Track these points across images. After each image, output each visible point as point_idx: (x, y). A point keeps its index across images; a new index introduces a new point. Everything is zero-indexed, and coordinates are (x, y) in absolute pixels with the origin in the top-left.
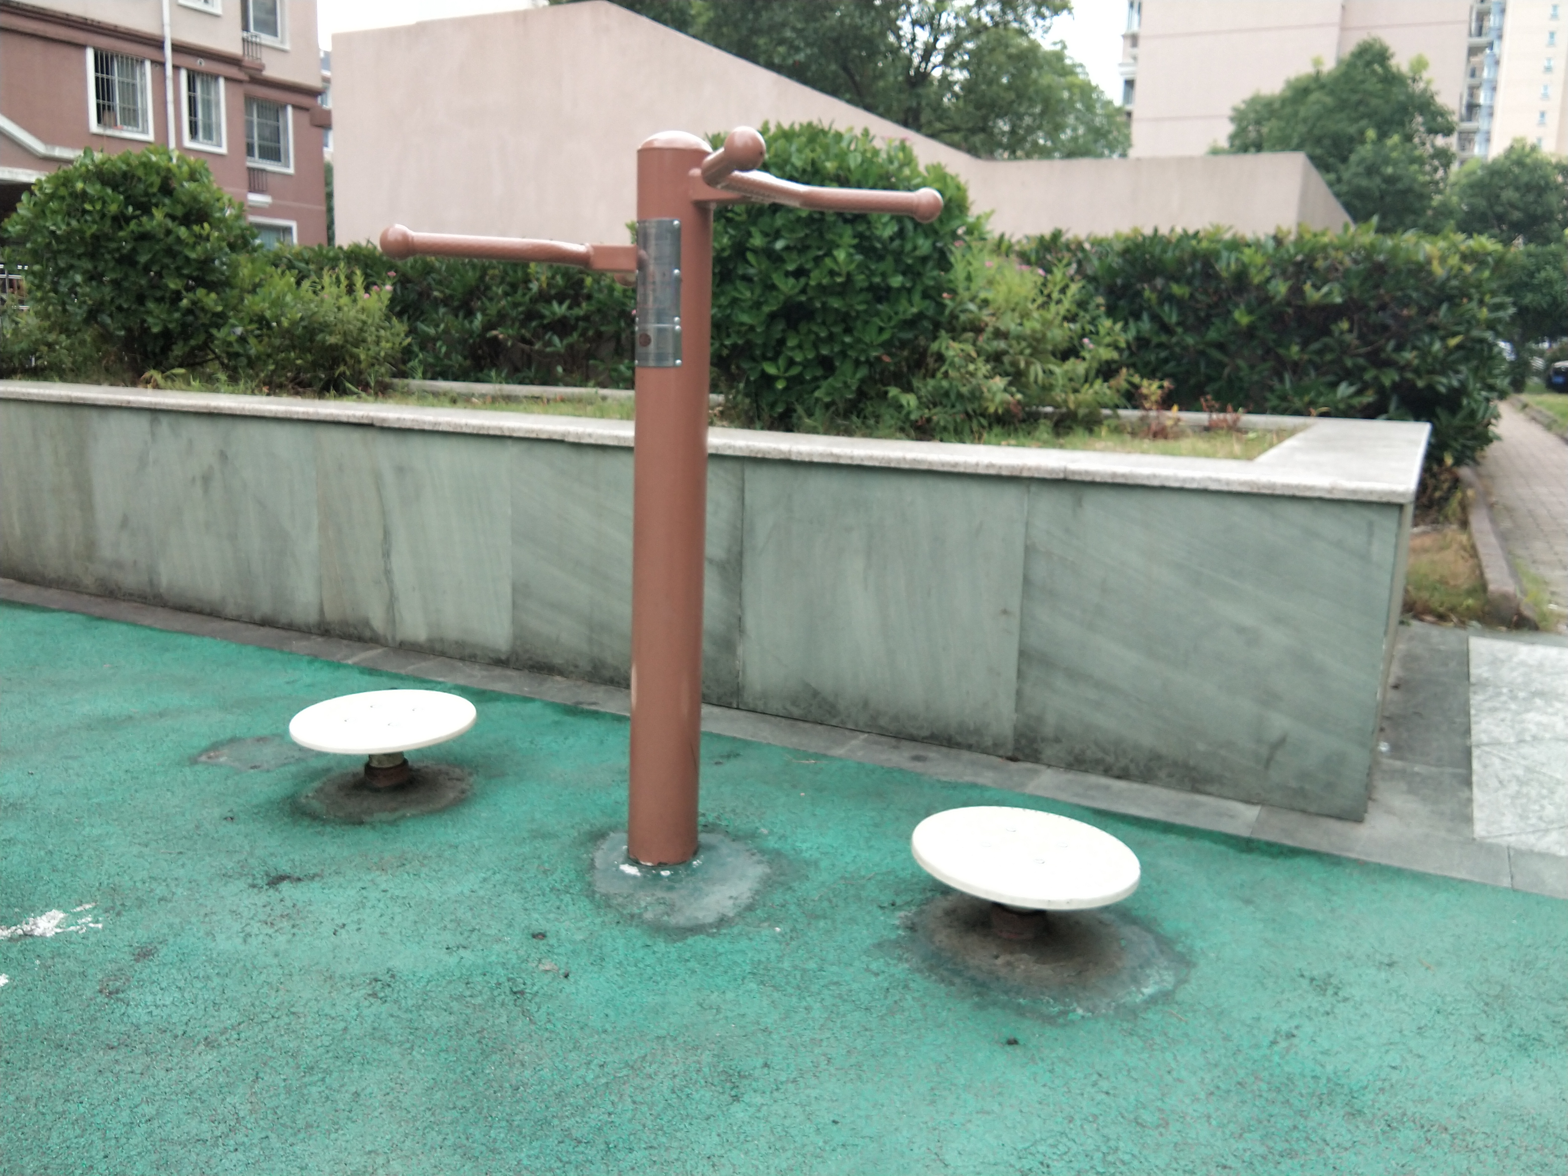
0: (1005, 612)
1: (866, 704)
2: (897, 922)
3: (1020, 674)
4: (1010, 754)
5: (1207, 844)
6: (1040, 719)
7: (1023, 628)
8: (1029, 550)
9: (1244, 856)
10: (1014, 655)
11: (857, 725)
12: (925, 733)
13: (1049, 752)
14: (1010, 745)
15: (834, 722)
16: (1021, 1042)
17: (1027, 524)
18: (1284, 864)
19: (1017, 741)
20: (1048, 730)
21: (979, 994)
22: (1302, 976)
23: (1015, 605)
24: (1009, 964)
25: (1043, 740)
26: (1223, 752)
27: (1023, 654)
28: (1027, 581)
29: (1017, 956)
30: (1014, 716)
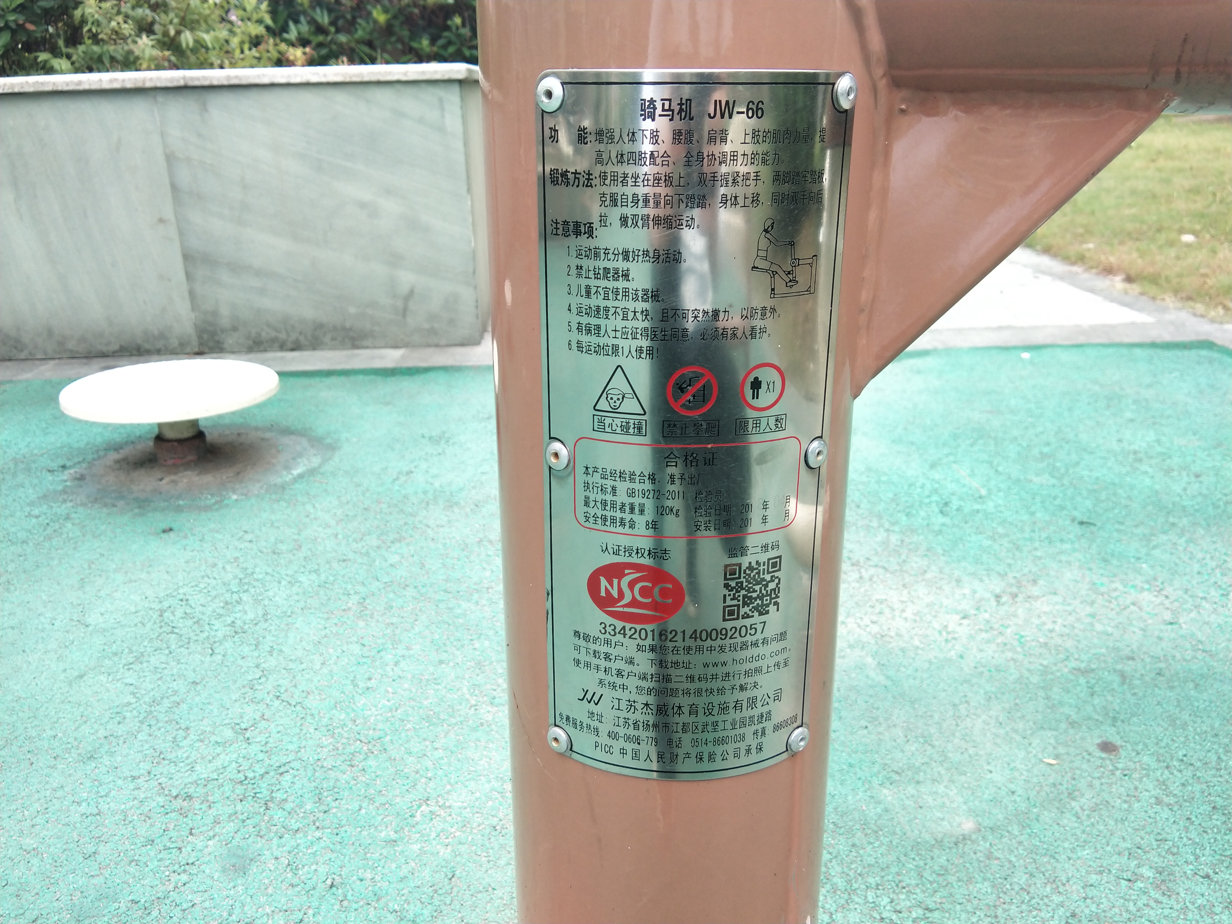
0: (161, 221)
1: (50, 333)
2: (65, 478)
3: (189, 276)
4: (196, 350)
5: (361, 377)
6: (215, 313)
7: (181, 234)
8: (170, 158)
9: (389, 379)
10: (179, 259)
11: (45, 353)
12: (116, 347)
13: (230, 341)
14: (195, 342)
15: (23, 356)
16: (175, 528)
17: (163, 135)
18: (419, 379)
19: (200, 337)
20: (225, 321)
21: (140, 507)
22: (423, 437)
23: (168, 212)
24: (173, 481)
25: (223, 331)
26: (369, 311)
27: (187, 257)
28: (174, 188)
29: (180, 475)
30: (192, 315)
